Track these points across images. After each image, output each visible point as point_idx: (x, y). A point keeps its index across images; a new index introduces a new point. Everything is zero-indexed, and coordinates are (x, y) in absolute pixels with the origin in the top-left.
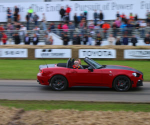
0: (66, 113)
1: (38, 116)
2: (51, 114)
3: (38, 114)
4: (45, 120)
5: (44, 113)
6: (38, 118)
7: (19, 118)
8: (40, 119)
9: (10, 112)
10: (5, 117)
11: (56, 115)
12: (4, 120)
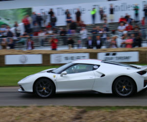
0: (133, 113)
1: (102, 116)
2: (115, 114)
3: (101, 114)
4: (109, 120)
5: (107, 113)
6: (102, 118)
7: (81, 118)
8: (104, 119)
9: (71, 112)
10: (65, 117)
11: (121, 115)
12: (64, 120)
